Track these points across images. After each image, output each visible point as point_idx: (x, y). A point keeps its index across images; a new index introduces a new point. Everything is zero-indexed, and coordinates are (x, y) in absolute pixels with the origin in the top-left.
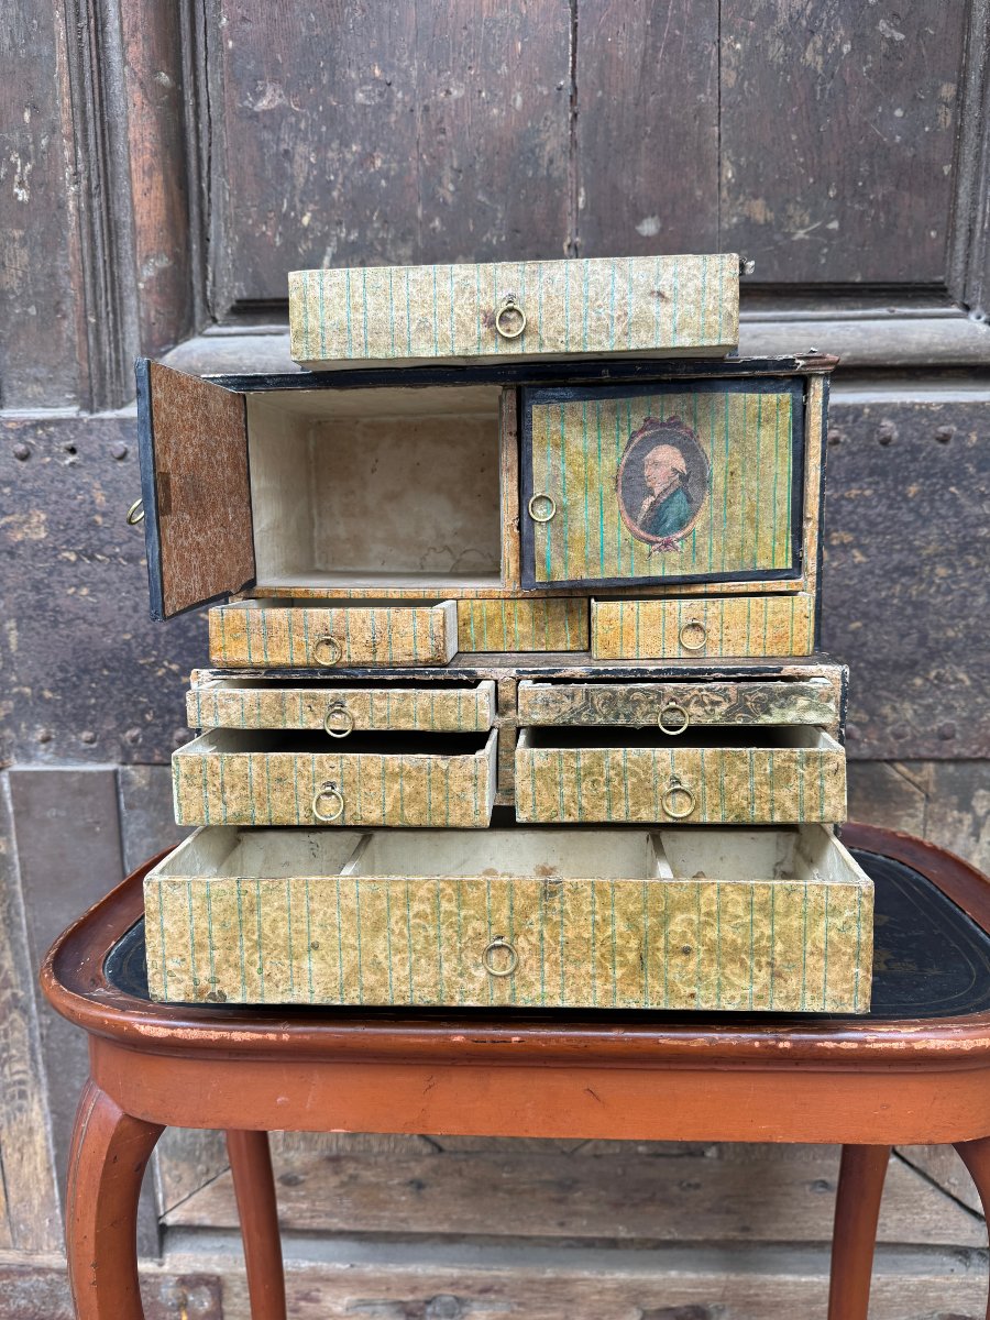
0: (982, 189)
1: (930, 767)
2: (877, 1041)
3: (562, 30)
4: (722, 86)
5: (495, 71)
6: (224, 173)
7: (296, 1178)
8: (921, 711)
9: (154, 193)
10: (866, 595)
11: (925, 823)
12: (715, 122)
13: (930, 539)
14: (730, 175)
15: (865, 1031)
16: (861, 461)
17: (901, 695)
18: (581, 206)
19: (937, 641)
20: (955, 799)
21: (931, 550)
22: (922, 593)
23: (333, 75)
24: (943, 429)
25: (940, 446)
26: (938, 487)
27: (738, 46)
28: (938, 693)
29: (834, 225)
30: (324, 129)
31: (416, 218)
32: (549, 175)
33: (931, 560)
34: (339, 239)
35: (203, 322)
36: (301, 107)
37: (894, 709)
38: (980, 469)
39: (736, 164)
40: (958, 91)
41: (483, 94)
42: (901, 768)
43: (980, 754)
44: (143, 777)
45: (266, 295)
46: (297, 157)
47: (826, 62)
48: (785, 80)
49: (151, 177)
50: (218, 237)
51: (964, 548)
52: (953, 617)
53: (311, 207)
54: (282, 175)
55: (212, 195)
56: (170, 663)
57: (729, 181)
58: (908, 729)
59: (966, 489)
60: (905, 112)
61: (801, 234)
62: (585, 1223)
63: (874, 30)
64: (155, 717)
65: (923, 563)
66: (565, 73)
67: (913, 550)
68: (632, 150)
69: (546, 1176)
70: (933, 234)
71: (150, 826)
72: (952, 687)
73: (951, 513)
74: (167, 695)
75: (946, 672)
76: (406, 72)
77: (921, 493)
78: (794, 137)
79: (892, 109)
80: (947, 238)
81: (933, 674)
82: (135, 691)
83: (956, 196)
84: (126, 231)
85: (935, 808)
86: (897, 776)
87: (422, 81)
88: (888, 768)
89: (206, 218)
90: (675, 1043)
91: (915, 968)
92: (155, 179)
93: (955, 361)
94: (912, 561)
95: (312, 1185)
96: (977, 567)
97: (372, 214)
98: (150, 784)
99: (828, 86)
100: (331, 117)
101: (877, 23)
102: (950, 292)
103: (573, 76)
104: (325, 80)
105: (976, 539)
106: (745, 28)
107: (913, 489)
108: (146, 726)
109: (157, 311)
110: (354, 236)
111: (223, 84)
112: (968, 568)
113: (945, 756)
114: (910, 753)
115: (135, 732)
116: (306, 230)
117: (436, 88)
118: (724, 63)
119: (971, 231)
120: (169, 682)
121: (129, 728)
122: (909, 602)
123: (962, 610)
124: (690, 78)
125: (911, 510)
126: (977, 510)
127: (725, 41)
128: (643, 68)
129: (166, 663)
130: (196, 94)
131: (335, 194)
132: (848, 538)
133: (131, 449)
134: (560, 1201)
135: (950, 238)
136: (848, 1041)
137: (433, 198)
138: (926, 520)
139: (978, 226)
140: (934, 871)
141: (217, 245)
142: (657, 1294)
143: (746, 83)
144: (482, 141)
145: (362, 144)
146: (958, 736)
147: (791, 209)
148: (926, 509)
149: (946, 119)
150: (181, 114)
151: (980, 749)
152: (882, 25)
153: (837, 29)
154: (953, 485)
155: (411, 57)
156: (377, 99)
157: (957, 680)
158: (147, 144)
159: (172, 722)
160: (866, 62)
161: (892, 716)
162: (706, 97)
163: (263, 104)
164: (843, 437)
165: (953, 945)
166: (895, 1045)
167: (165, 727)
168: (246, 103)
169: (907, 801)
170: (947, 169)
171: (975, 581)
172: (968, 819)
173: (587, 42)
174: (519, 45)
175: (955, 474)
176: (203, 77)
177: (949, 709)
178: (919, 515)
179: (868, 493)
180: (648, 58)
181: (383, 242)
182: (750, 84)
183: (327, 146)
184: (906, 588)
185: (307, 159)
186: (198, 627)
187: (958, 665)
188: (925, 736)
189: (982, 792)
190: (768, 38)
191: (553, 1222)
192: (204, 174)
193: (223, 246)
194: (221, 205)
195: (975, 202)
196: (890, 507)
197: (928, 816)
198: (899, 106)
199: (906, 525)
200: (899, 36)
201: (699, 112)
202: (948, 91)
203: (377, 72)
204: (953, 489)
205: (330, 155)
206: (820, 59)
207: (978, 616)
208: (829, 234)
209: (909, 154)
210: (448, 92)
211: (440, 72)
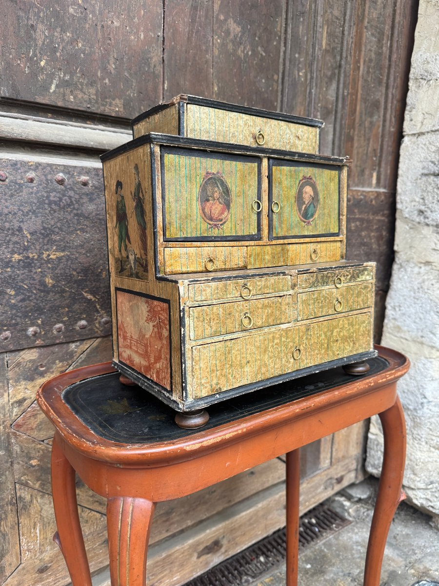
3: (159, 11)
4: (214, 54)
5: (132, 19)
7: (46, 567)
12: (212, 67)
14: (216, 89)
18: (166, 88)
27: (219, 41)
30: (53, 20)
31: (98, 77)
32: (154, 72)
34: (60, 77)
36: (41, 5)
39: (218, 85)
41: (128, 28)
45: (19, 98)
46: (38, 30)
47: (244, 56)
48: (233, 59)
53: (46, 57)
54: (30, 37)
57: (216, 92)
60: (265, 81)
62: (176, 525)
63: (257, 50)
66: (160, 30)
68: (184, 70)
69: (162, 512)
76: (94, 6)
78: (235, 81)
79: (262, 79)
87: (101, 13)
95: (55, 566)
97: (77, 69)
99: (245, 65)
100: (56, 15)
101: (258, 47)
103: (163, 33)
106: (221, 35)
110: (67, 78)
116: (42, 68)
117: (107, 18)
118: (214, 45)
124: (204, 48)
127: (215, 37)
128: (189, 38)
131: (58, 54)
134: (167, 521)
137: (105, 69)
142: (203, 543)
143: (221, 56)
144: (127, 49)
145: (72, 34)
149: (275, 87)
152: (259, 48)
153: (247, 45)
156: (80, 14)
160: (255, 60)
162: (209, 57)
173: (168, 20)
174: (142, 12)
180: (190, 35)
181: (82, 84)
183: (55, 29)
185: (43, 32)
190: (228, 41)
191: (164, 532)
198: (264, 78)
200: (264, 54)
201: (207, 62)
202: (276, 77)
203: (80, 1)
205: (56, 34)
206: (242, 54)
209: (266, 96)
210: (112, 22)
211: (109, 12)
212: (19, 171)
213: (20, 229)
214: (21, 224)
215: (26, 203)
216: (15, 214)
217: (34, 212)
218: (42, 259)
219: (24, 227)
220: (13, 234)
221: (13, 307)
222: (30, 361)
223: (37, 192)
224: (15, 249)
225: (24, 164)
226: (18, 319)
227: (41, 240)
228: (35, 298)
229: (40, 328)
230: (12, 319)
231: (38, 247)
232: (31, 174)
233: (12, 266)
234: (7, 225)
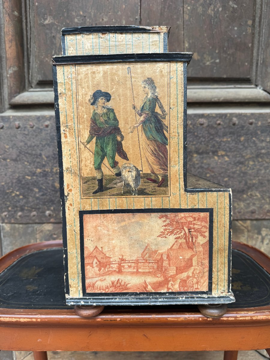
0: (260, 51)
1: (249, 222)
2: (241, 317)
3: (137, 2)
4: (185, 19)
5: (117, 13)
6: (35, 42)
7: (57, 352)
8: (246, 205)
9: (12, 48)
10: (229, 170)
11: (247, 238)
12: (182, 30)
13: (247, 153)
14: (187, 45)
15: (237, 313)
16: (227, 130)
17: (240, 200)
19: (250, 184)
20: (256, 231)
21: (248, 157)
22: (246, 169)
23: (68, 13)
24: (251, 121)
25: (250, 126)
26: (249, 138)
27: (189, 8)
28: (251, 199)
29: (218, 61)
33: (248, 160)
35: (28, 87)
36: (58, 23)
37: (238, 204)
38: (262, 132)
39: (189, 42)
40: (253, 22)
41: (113, 20)
42: (240, 222)
43: (263, 218)
44: (8, 227)
46: (57, 38)
47: (214, 13)
48: (203, 18)
49: (11, 43)
50: (33, 62)
51: (258, 156)
52: (255, 177)
54: (52, 43)
55: (31, 49)
56: (17, 191)
57: (187, 47)
58: (242, 211)
59: (258, 138)
60: (238, 28)
61: (208, 63)
63: (228, 4)
64: (12, 208)
65: (246, 160)
66: (138, 14)
67: (243, 157)
70: (246, 64)
71: (11, 242)
72: (255, 198)
73: (253, 145)
74: (16, 202)
75: (253, 193)
76: (90, 13)
77: (245, 140)
78: (206, 35)
79: (234, 27)
80: (250, 65)
81: (249, 194)
82: (6, 201)
83: (252, 53)
84: (4, 59)
85: (251, 234)
86: (239, 225)
87: (95, 16)
88: (236, 222)
89: (29, 56)
90: (173, 319)
91: (250, 288)
92: (13, 43)
93: (254, 101)
94: (242, 160)
95: (62, 354)
96: (261, 162)
98: (11, 229)
99: (215, 20)
101: (229, 2)
102: (252, 81)
103: (140, 16)
104: (65, 15)
105: (261, 153)
106: (191, 2)
107: (242, 139)
108: (9, 211)
109: (13, 84)
111: (34, 16)
112: (259, 162)
113: (253, 218)
114: (243, 218)
115: (5, 213)
117: (99, 18)
118: (185, 13)
119: (257, 63)
120: (16, 198)
121: (4, 212)
122: (242, 172)
123: (257, 175)
124: (175, 17)
125: (242, 145)
126: (261, 145)
127: (185, 6)
128: (161, 14)
129: (15, 192)
130: (26, 19)
132: (223, 153)
133: (5, 125)
135: (251, 65)
136: (231, 317)
138: (246, 148)
139: (259, 62)
140: (253, 255)
141: (33, 65)
143: (191, 19)
146: (257, 212)
147: (205, 56)
148: (246, 144)
149: (249, 30)
150: (21, 24)
151: (263, 216)
152: (231, 3)
153: (217, 4)
154: (254, 137)
155: (91, 9)
156: (81, 21)
157: (256, 196)
158: (11, 33)
159: (17, 210)
160: (226, 13)
161: (237, 206)
162: (180, 22)
163: (47, 22)
164: (222, 123)
165: (261, 280)
166: (247, 318)
167: (15, 212)
168: (41, 21)
169: (242, 232)
170: (250, 45)
171: (261, 166)
172: (260, 237)
173: (144, 6)
174: (124, 6)
175: (255, 134)
176: (28, 14)
177: (254, 204)
178: (244, 146)
179: (229, 139)
180: (162, 11)
182: (193, 19)
184: (241, 168)
185: (60, 38)
186: (25, 180)
187: (257, 191)
188: (247, 212)
189: (264, 229)
190: (198, 6)
192: (29, 43)
193: (34, 65)
194: (34, 51)
195: (258, 55)
196: (236, 144)
197: (249, 236)
198: (236, 26)
199: (241, 149)
200: (236, 6)
201: (178, 27)
202: (250, 22)
203: (81, 13)
204: (254, 139)
206: (213, 12)
207: (262, 177)
208: (216, 63)
209: (239, 40)
210: (103, 20)
211: (100, 13)
212: (41, 122)
213: (41, 155)
214: (41, 152)
215: (44, 139)
216: (38, 146)
217: (48, 145)
218: (53, 172)
219: (43, 153)
220: (37, 157)
221: (37, 198)
222: (49, 230)
223: (51, 133)
224: (38, 166)
225: (44, 117)
226: (41, 206)
227: (52, 161)
228: (50, 195)
229: (53, 212)
230: (37, 205)
231: (50, 165)
232: (47, 123)
233: (37, 176)
234: (34, 152)
